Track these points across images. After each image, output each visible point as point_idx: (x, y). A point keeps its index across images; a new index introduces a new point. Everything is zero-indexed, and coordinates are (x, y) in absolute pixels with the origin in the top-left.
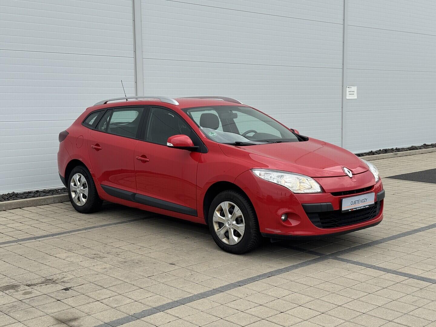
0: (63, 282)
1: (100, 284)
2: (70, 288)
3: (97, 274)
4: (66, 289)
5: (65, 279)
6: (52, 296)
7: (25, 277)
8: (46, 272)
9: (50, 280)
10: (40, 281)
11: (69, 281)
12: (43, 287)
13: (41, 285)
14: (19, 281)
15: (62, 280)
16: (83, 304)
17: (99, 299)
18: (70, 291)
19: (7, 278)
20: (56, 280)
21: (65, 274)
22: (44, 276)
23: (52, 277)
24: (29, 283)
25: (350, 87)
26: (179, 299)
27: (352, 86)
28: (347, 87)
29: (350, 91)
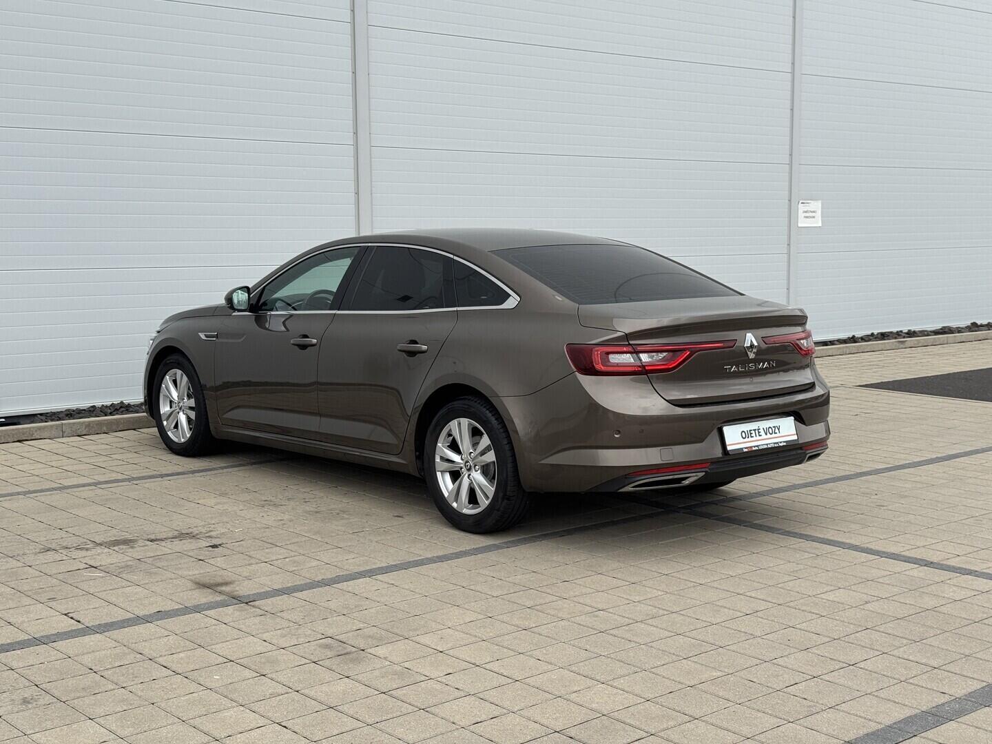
0: (210, 537)
1: (270, 541)
2: (220, 545)
3: (268, 528)
4: (214, 546)
5: (212, 534)
6: (189, 554)
7: (146, 529)
8: (180, 524)
9: (187, 534)
10: (170, 535)
11: (219, 536)
12: (175, 543)
13: (172, 540)
14: (136, 535)
15: (207, 535)
16: (240, 565)
17: (266, 560)
18: (221, 548)
19: (114, 530)
20: (197, 534)
21: (213, 526)
22: (178, 529)
23: (191, 530)
24: (153, 537)
25: (808, 203)
27: (810, 200)
28: (800, 201)
29: (805, 210)
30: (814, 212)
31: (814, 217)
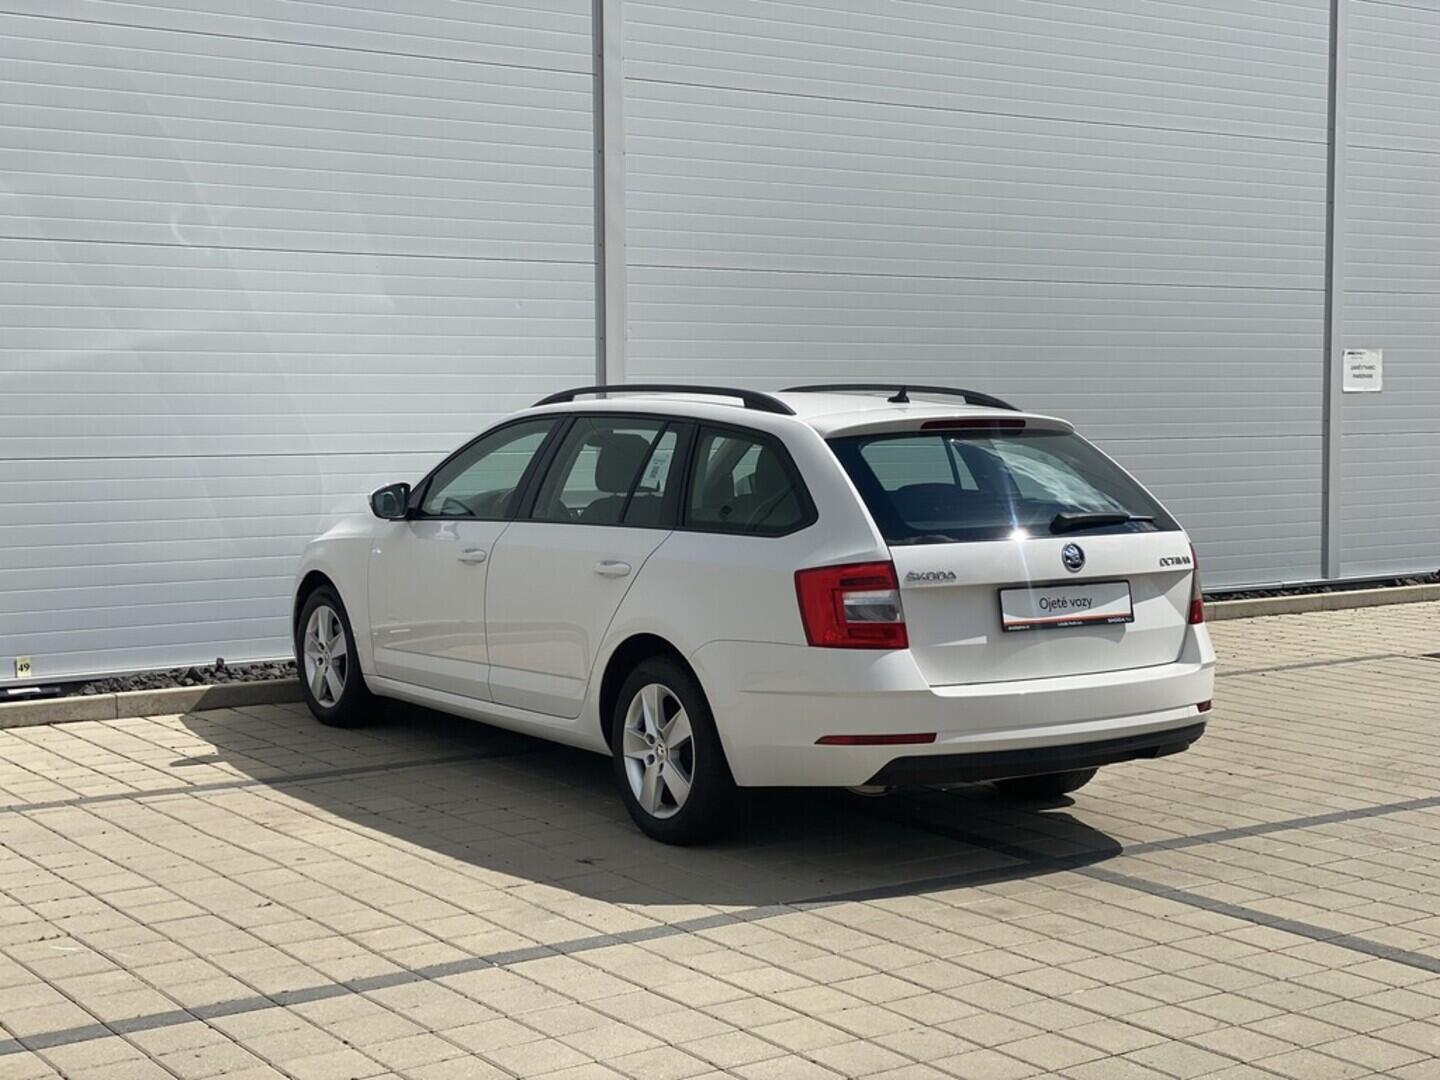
6: (228, 917)
16: (298, 940)
17: (345, 932)
23: (246, 876)
25: (1360, 353)
27: (1362, 348)
28: (1347, 351)
29: (1357, 364)
30: (1371, 368)
31: (1370, 376)
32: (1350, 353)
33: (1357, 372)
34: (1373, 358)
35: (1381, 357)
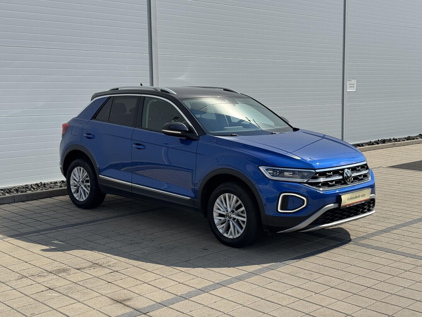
0: (109, 266)
1: (143, 268)
2: (117, 271)
4: (114, 272)
6: (102, 278)
7: (73, 261)
9: (96, 264)
10: (87, 265)
12: (92, 270)
16: (132, 286)
17: (146, 282)
19: (56, 263)
22: (91, 261)
23: (97, 261)
24: (78, 267)
26: (219, 281)
27: (352, 79)
28: (348, 80)
29: (350, 84)
30: (354, 84)
31: (353, 87)
32: (349, 80)
33: (351, 86)
34: (354, 82)
35: (356, 81)
